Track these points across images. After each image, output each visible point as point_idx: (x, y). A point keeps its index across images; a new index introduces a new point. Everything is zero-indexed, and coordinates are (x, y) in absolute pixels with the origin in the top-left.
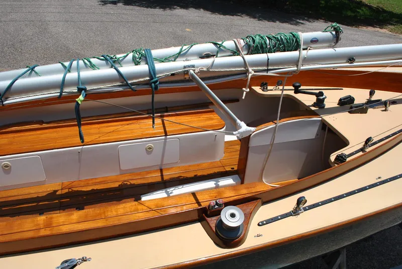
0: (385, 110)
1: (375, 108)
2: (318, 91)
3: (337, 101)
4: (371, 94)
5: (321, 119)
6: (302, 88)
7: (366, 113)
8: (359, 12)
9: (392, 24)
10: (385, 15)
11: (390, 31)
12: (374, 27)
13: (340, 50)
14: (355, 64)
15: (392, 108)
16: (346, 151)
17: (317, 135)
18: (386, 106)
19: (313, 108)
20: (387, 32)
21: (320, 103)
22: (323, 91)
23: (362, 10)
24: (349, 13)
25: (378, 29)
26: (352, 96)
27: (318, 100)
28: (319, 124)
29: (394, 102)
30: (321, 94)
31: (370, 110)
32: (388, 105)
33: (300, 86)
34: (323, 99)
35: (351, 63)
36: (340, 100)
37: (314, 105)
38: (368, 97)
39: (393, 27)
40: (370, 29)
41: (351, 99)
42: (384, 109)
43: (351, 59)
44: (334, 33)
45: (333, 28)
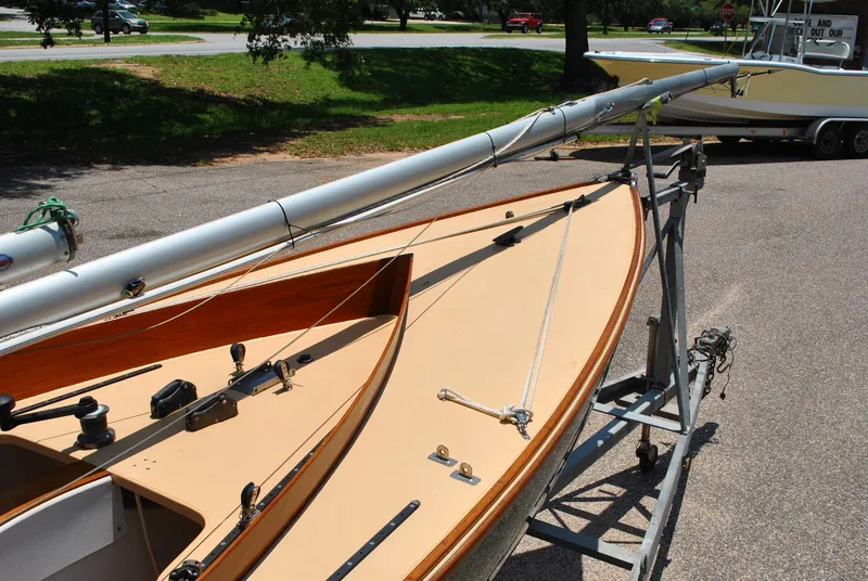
0: (285, 389)
1: (257, 392)
2: (75, 400)
3: (148, 409)
4: (238, 354)
5: (109, 478)
6: (20, 405)
7: (235, 413)
8: (203, 122)
9: (294, 136)
10: (275, 113)
11: (296, 154)
12: (254, 152)
13: (88, 269)
14: (148, 294)
15: (301, 376)
16: (198, 551)
17: (118, 529)
18: (282, 378)
19: (80, 455)
20: (289, 158)
21: (96, 432)
22: (93, 394)
23: (211, 113)
24: (179, 129)
25: (266, 156)
26: (185, 379)
27: (86, 425)
28: (109, 496)
29: (304, 358)
30: (89, 404)
31: (244, 404)
32: (286, 375)
33: (11, 404)
34: (102, 418)
35: (136, 296)
36: (154, 402)
37: (82, 443)
38: (231, 367)
39: (298, 142)
40: (244, 160)
41: (182, 388)
42: (280, 386)
43: (132, 284)
44: (54, 226)
45: (48, 215)
